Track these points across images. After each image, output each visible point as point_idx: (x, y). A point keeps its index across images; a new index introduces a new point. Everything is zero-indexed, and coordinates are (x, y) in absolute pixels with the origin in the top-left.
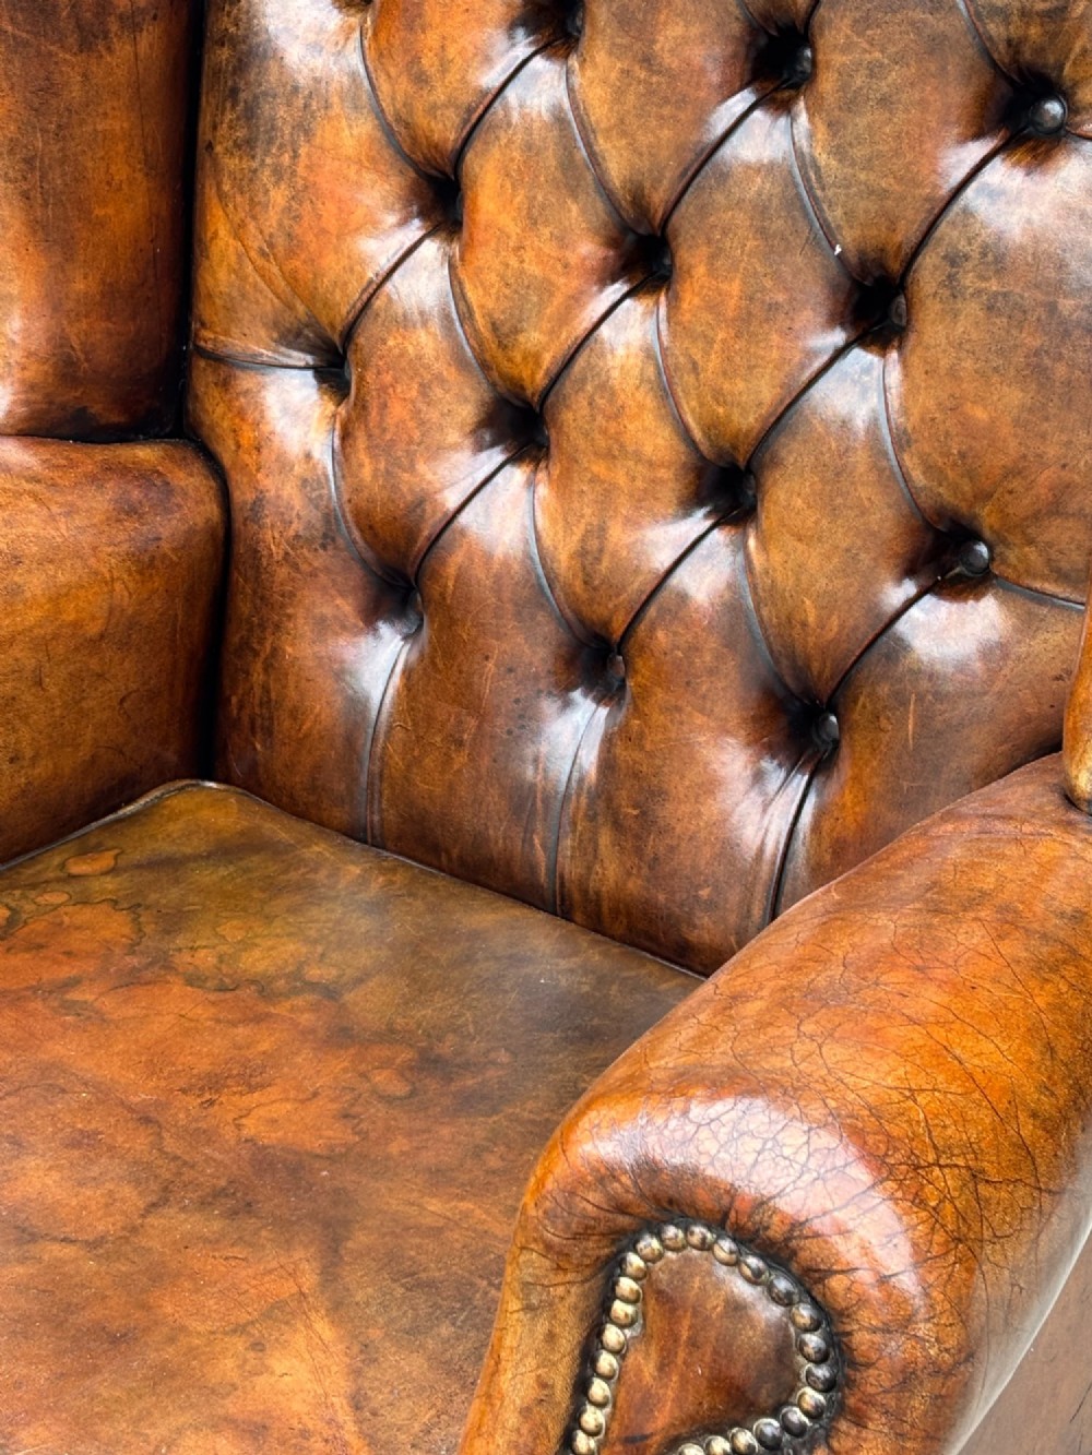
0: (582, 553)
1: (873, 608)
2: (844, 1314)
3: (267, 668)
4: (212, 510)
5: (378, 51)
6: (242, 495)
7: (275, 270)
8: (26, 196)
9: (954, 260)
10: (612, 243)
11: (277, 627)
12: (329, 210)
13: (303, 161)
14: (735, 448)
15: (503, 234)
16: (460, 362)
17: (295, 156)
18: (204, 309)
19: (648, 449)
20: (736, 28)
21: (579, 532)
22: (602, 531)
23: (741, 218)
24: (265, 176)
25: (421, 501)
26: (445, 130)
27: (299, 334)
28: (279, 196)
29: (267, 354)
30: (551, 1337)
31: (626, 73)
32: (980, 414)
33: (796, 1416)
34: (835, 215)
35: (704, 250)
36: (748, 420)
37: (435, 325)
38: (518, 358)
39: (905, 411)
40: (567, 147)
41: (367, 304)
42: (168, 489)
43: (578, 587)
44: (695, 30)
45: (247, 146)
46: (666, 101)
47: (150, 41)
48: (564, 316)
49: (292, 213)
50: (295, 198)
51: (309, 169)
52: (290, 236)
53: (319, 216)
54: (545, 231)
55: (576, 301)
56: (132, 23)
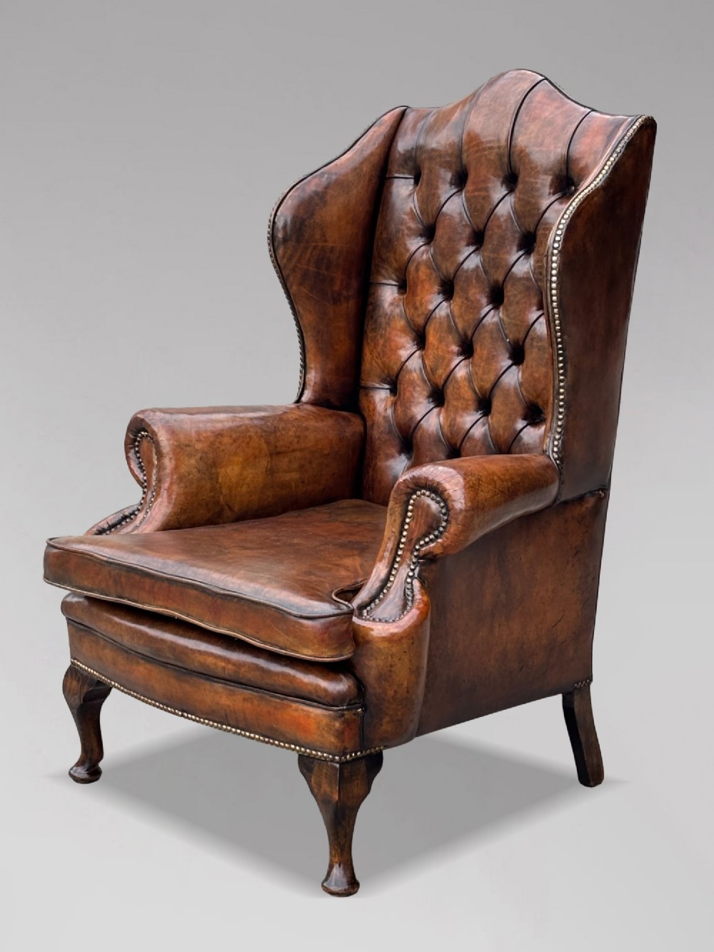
0: (450, 425)
1: (515, 430)
2: (447, 499)
3: (373, 470)
4: (362, 429)
5: (407, 303)
6: (369, 423)
7: (380, 362)
8: (317, 341)
9: (532, 339)
10: (460, 346)
11: (376, 457)
12: (393, 344)
13: (388, 332)
14: (486, 393)
15: (434, 345)
16: (424, 381)
17: (386, 331)
18: (363, 375)
19: (466, 397)
20: (487, 290)
21: (449, 420)
22: (455, 419)
23: (487, 335)
24: (378, 337)
25: (412, 418)
26: (420, 321)
27: (386, 379)
28: (381, 342)
29: (378, 386)
30: (395, 520)
31: (462, 302)
32: (536, 375)
33: (441, 529)
34: (507, 332)
35: (479, 344)
36: (488, 386)
37: (418, 371)
38: (437, 377)
39: (522, 378)
40: (449, 322)
41: (402, 367)
42: (349, 421)
43: (449, 435)
44: (478, 290)
45: (374, 330)
46: (471, 308)
47: (352, 304)
48: (448, 365)
49: (384, 346)
50: (385, 342)
51: (389, 334)
52: (384, 352)
53: (391, 346)
54: (443, 344)
55: (450, 361)
56: (347, 299)
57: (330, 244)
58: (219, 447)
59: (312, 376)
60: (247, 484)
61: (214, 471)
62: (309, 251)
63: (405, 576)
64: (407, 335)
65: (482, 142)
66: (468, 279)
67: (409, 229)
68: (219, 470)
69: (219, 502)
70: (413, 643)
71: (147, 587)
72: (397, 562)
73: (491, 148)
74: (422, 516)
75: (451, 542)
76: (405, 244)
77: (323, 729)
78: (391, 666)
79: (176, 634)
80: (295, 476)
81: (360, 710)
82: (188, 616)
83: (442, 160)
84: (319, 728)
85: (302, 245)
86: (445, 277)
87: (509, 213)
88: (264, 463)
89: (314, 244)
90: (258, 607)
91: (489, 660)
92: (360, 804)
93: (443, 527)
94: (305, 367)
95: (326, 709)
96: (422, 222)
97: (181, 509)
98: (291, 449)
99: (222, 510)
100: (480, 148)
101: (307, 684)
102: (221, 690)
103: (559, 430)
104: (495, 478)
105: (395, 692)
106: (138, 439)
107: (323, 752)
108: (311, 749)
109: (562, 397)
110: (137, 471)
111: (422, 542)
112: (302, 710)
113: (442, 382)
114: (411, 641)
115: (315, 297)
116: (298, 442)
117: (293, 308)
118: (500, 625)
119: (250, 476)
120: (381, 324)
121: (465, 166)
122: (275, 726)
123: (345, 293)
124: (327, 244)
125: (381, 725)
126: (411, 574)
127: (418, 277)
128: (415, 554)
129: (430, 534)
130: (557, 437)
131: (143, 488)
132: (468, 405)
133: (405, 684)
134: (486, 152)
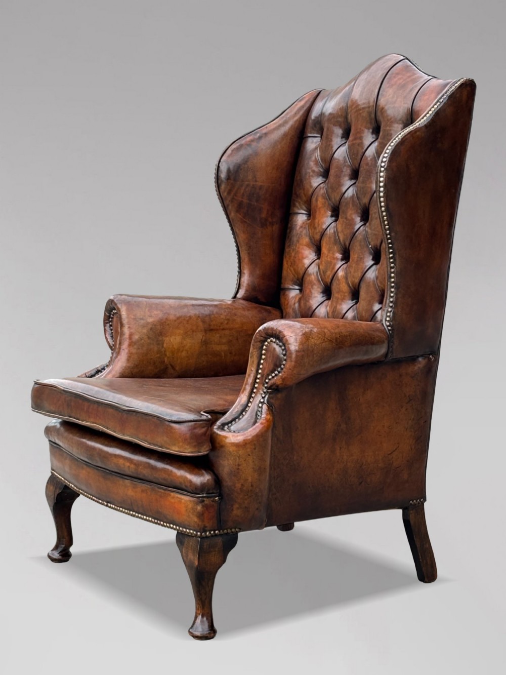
0: (333, 312)
2: (285, 344)
5: (311, 225)
6: (284, 314)
7: (292, 269)
8: (249, 253)
10: (342, 254)
12: (300, 255)
13: (297, 247)
14: (356, 286)
15: (326, 255)
16: (318, 281)
18: (282, 280)
19: (343, 290)
20: (359, 211)
21: (333, 307)
22: (336, 307)
23: (358, 244)
24: (292, 251)
25: (310, 307)
26: (318, 237)
27: (296, 282)
28: (293, 254)
29: (291, 287)
30: (253, 362)
31: (343, 221)
33: (282, 366)
34: (370, 240)
35: (353, 251)
36: (357, 281)
37: (315, 274)
38: (327, 276)
39: (378, 274)
40: (335, 237)
41: (305, 272)
42: (270, 312)
44: (353, 212)
45: (289, 246)
46: (349, 225)
47: (276, 228)
48: (333, 268)
49: (295, 257)
50: (295, 254)
51: (298, 248)
52: (294, 261)
53: (298, 257)
54: (331, 252)
55: (335, 265)
56: (272, 224)
57: (259, 184)
58: (165, 322)
59: (246, 279)
60: (186, 350)
61: (160, 338)
62: (243, 188)
63: (258, 402)
64: (310, 248)
65: (359, 105)
66: (347, 204)
67: (313, 171)
68: (164, 339)
69: (164, 362)
70: (255, 449)
71: (85, 409)
72: (254, 393)
73: (363, 108)
74: (270, 357)
75: (288, 375)
76: (310, 183)
77: (190, 512)
78: (239, 465)
79: (103, 444)
80: (225, 348)
81: (217, 498)
82: (107, 428)
83: (335, 120)
84: (187, 510)
85: (238, 183)
86: (334, 204)
87: (374, 154)
88: (200, 336)
89: (247, 183)
90: (147, 418)
91: (332, 474)
92: (217, 572)
93: (284, 365)
94: (240, 273)
95: (192, 497)
96: (322, 166)
97: (134, 364)
98: (221, 328)
99: (167, 368)
100: (358, 109)
101: (178, 477)
102: (129, 485)
103: (391, 305)
104: (326, 331)
105: (242, 485)
106: (112, 316)
107: (190, 529)
108: (183, 528)
109: (393, 280)
110: (110, 340)
111: (270, 377)
112: (177, 497)
113: (330, 281)
114: (254, 447)
115: (248, 222)
116: (227, 323)
117: (232, 229)
118: (341, 448)
119: (189, 345)
120: (293, 242)
121: (350, 123)
122: (160, 510)
123: (270, 220)
124: (257, 183)
125: (232, 510)
126: (262, 400)
127: (317, 206)
128: (266, 385)
129: (275, 370)
130: (390, 310)
131: (112, 350)
132: (345, 296)
133: (250, 479)
134: (361, 112)
